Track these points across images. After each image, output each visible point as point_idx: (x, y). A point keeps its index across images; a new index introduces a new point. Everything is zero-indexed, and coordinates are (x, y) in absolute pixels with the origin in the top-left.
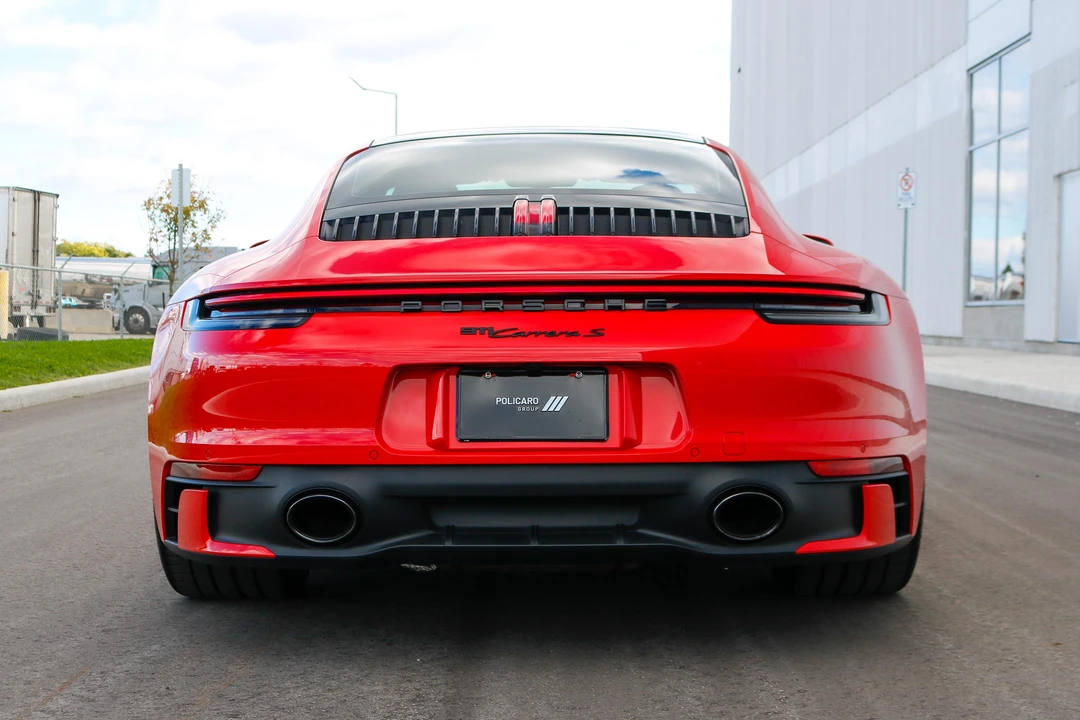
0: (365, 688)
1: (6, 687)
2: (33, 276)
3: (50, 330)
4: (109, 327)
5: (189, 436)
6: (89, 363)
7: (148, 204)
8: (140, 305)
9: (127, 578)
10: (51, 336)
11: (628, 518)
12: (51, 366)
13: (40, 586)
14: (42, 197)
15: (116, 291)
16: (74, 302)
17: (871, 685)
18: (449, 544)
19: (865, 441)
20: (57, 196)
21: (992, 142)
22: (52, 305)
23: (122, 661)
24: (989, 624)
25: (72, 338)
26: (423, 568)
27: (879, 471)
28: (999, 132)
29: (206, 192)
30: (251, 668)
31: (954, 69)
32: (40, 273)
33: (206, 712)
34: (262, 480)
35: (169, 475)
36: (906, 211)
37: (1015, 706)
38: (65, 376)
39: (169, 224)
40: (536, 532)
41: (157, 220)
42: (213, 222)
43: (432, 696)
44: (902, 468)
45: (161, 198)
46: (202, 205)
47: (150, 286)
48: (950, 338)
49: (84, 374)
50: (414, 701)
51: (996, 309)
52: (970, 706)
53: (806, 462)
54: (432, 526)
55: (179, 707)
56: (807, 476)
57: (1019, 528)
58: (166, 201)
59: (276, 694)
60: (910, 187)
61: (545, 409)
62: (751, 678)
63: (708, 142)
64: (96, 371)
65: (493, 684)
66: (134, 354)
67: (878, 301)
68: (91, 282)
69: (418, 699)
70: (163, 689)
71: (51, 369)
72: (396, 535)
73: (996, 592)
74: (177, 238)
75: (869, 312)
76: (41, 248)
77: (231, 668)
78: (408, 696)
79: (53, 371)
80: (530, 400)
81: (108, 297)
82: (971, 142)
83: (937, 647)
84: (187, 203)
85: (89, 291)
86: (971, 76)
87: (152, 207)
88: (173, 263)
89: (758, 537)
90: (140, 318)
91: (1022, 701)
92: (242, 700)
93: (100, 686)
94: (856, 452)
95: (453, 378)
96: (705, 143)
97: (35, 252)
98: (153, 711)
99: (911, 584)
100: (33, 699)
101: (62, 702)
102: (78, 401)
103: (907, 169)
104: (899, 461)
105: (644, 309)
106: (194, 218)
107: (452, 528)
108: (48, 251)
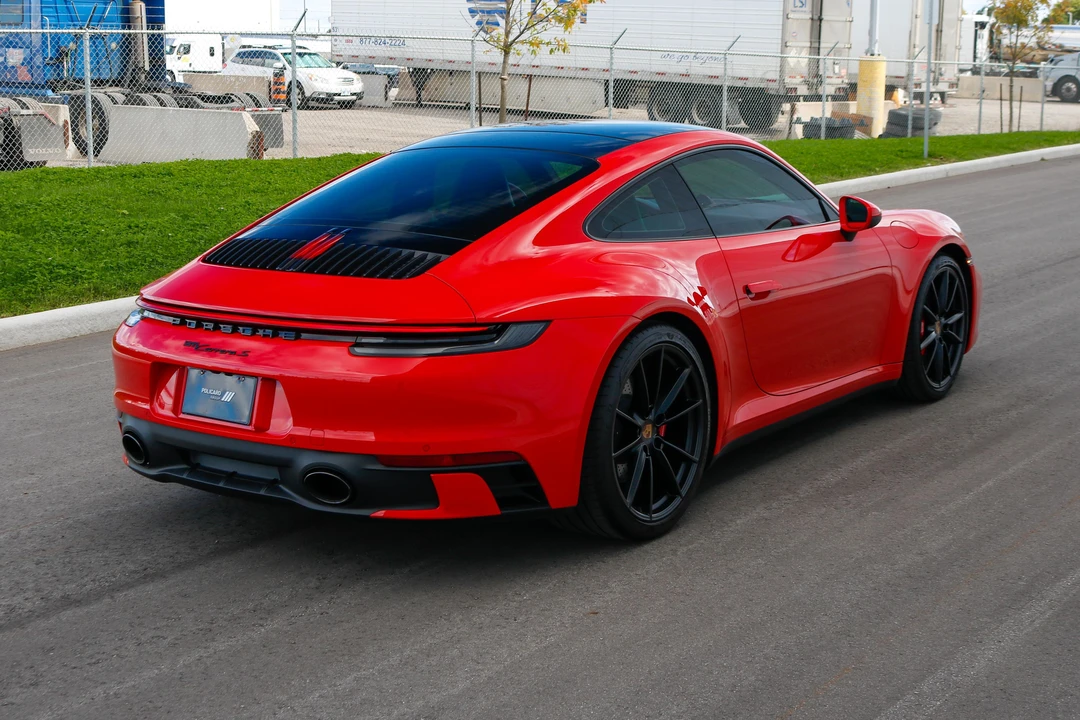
22: (955, 81)
61: (223, 399)
76: (946, 28)
80: (217, 392)
89: (338, 502)
90: (1073, 86)
106: (1037, 12)
107: (198, 465)
108: (953, 31)
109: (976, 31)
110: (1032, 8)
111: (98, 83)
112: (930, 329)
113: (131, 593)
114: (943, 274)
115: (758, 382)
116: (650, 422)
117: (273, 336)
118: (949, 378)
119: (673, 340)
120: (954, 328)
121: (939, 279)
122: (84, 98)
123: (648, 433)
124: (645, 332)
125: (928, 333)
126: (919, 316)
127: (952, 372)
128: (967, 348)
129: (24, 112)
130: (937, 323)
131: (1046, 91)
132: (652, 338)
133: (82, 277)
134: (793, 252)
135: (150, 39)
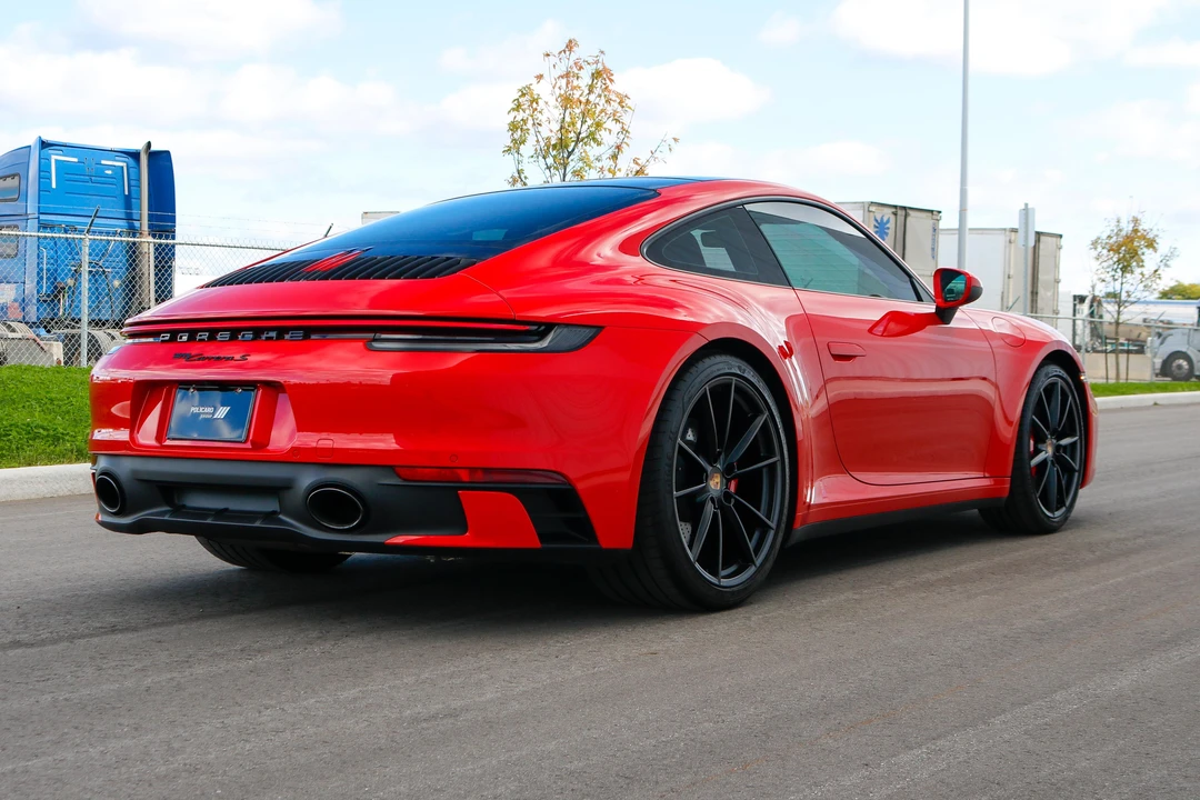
7: (1095, 244)
8: (1184, 350)
14: (1044, 238)
18: (166, 517)
20: (1061, 236)
29: (1155, 229)
41: (1103, 260)
42: (1165, 261)
46: (1151, 244)
53: (392, 467)
76: (1041, 291)
81: (1152, 342)
87: (1099, 246)
89: (347, 527)
90: (1184, 363)
95: (174, 391)
97: (1034, 294)
106: (1143, 257)
107: (184, 506)
108: (1049, 294)
109: (1075, 305)
110: (1137, 254)
111: (97, 323)
112: (1040, 446)
113: (96, 640)
114: (1053, 385)
115: (842, 460)
116: (717, 470)
117: (277, 339)
118: (1064, 509)
119: (745, 375)
120: (1068, 450)
121: (1050, 389)
122: (79, 337)
123: (715, 484)
124: (712, 358)
125: (1037, 451)
126: (1027, 427)
127: (1068, 503)
128: (1083, 483)
129: (11, 335)
130: (1049, 442)
131: (1154, 369)
132: (721, 366)
133: (64, 439)
134: (881, 329)
135: (156, 249)
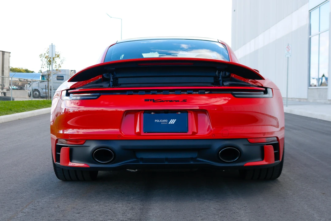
0: (116, 206)
1: (10, 206)
2: (2, 79)
3: (8, 97)
4: (27, 96)
5: (63, 131)
6: (23, 108)
7: (41, 56)
8: (37, 89)
9: (42, 175)
10: (8, 99)
11: (194, 155)
12: (11, 109)
13: (16, 177)
14: (5, 53)
15: (29, 84)
16: (15, 87)
17: (266, 205)
18: (141, 163)
19: (265, 133)
20: (10, 53)
21: (317, 34)
22: (9, 89)
23: (44, 198)
24: (304, 188)
25: (15, 100)
26: (133, 171)
27: (269, 141)
28: (319, 31)
30: (82, 200)
31: (304, 10)
32: (4, 78)
33: (70, 212)
34: (86, 144)
35: (57, 143)
36: (288, 58)
37: (308, 211)
38: (15, 113)
39: (48, 62)
40: (167, 159)
41: (43, 61)
42: (62, 62)
43: (136, 208)
44: (277, 140)
45: (45, 54)
46: (58, 56)
47: (41, 82)
48: (304, 99)
49: (21, 112)
50: (131, 209)
51: (318, 89)
52: (295, 211)
53: (247, 139)
54: (136, 158)
55: (62, 211)
56: (247, 143)
57: (317, 160)
58: (47, 55)
59: (90, 208)
60: (289, 50)
61: (169, 123)
62: (230, 203)
63: (219, 42)
64: (25, 111)
65: (154, 205)
66: (37, 105)
67: (269, 91)
68: (20, 81)
69: (132, 209)
70: (57, 206)
71: (11, 110)
72: (125, 160)
73: (307, 179)
74: (50, 67)
75: (266, 94)
76: (5, 70)
77: (76, 200)
78: (129, 208)
79: (11, 111)
80: (165, 121)
81: (27, 86)
82: (310, 35)
83: (287, 194)
84: (54, 56)
85: (20, 84)
86: (310, 12)
87: (42, 57)
88: (49, 75)
89: (233, 161)
90: (37, 93)
91: (310, 209)
92: (80, 209)
93: (38, 205)
94: (262, 136)
95: (142, 114)
96: (218, 42)
97: (3, 71)
98: (54, 212)
99: (281, 176)
100: (18, 209)
101: (27, 210)
102: (20, 121)
103: (288, 44)
104: (276, 139)
105: (198, 94)
107: (142, 158)
